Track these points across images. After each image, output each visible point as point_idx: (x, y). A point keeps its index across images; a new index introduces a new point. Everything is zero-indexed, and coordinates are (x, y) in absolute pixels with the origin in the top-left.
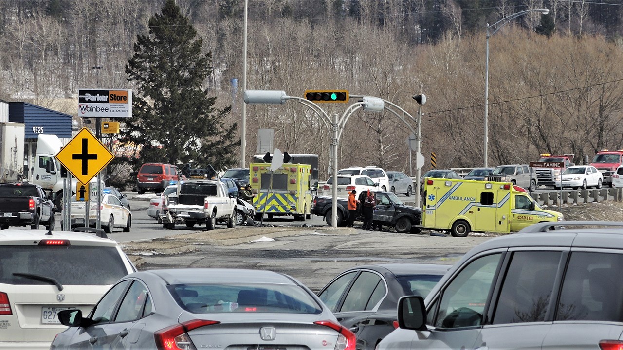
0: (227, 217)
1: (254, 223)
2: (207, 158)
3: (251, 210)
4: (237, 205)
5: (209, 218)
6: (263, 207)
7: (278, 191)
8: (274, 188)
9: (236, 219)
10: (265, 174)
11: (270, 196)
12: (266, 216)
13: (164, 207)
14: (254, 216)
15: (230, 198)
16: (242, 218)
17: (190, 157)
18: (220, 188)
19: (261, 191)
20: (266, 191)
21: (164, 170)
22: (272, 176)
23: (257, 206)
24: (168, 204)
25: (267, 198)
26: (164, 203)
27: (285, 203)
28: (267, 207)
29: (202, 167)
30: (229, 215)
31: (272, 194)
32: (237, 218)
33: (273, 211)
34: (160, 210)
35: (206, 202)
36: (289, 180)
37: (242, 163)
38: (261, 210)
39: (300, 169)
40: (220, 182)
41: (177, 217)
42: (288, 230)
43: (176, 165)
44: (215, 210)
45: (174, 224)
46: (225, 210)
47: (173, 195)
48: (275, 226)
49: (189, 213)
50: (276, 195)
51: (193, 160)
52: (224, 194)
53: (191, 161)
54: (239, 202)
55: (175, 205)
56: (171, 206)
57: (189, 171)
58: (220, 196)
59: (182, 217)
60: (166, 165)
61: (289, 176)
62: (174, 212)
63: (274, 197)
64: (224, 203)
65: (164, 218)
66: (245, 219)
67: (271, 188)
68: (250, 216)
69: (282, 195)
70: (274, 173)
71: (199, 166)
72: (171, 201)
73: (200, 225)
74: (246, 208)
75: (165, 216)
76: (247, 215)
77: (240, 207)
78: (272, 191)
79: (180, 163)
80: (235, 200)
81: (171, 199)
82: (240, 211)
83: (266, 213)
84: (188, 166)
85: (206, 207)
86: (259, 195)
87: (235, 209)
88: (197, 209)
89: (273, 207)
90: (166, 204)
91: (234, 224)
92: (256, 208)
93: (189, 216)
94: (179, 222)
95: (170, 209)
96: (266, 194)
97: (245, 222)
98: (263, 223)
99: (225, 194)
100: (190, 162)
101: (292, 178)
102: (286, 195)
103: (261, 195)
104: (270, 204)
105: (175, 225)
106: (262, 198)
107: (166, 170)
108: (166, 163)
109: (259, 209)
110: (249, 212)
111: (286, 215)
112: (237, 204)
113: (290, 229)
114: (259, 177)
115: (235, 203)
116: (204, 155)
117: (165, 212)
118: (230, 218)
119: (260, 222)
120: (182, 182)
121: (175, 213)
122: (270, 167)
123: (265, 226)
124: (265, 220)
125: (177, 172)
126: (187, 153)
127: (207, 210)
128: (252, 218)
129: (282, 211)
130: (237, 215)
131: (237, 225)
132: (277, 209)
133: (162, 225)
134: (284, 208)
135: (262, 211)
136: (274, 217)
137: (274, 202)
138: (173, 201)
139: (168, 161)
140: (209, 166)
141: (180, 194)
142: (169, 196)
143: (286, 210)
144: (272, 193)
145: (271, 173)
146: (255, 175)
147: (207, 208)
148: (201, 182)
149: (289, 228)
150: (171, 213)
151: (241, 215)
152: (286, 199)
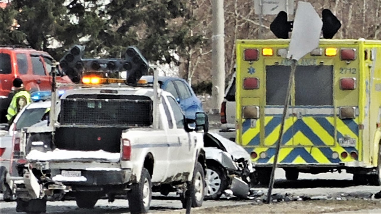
0: (179, 178)
1: (252, 193)
2: (123, 30)
3: (242, 160)
4: (205, 149)
5: (135, 183)
6: (275, 150)
7: (309, 111)
8: (300, 101)
9: (205, 185)
10: (276, 67)
11: (289, 123)
12: (280, 175)
13: (19, 157)
14: (251, 175)
15: (188, 130)
16: (219, 181)
17: (81, 29)
18: (161, 106)
19: (267, 111)
20: (279, 111)
21: (15, 64)
22: (293, 71)
23: (258, 150)
24: (29, 149)
25: (282, 128)
26: (17, 147)
27: (327, 139)
28: (283, 153)
29: (113, 55)
30: (186, 174)
31: (295, 119)
32: (208, 182)
33: (299, 161)
34: (8, 167)
35: (126, 144)
36: (336, 81)
37: (216, 42)
38: (268, 159)
39: (366, 53)
40: (159, 90)
41: (53, 183)
42: (339, 207)
43: (46, 50)
44: (149, 162)
45: (45, 200)
46: (176, 162)
47: (41, 127)
48: (306, 199)
49: (84, 173)
50: (304, 119)
51: (89, 37)
52: (170, 122)
53: (85, 39)
54: (209, 141)
55: (45, 150)
56: (36, 155)
57: (80, 66)
58: (160, 128)
59: (65, 183)
60: (19, 50)
61: (336, 72)
62: (45, 171)
63: (300, 126)
64: (174, 145)
65: (18, 185)
66: (226, 184)
67: (293, 103)
68: (239, 176)
69: (321, 120)
70: (300, 64)
71: (104, 52)
72: (34, 143)
73: (111, 200)
74: (228, 155)
75: (20, 181)
76: (231, 172)
77: (213, 153)
78: (296, 110)
79: (54, 44)
80: (199, 136)
81: (35, 137)
82: (213, 164)
83: (280, 166)
84: (76, 51)
85: (127, 156)
86: (262, 123)
87: (201, 158)
88: (104, 161)
89: (299, 151)
90: (23, 148)
91: (199, 196)
92: (253, 155)
93: (83, 179)
94: (58, 195)
95: (33, 162)
96: (279, 120)
97: (228, 191)
98: (275, 191)
99: (174, 122)
100: (80, 40)
101: (346, 76)
102: (330, 120)
103: (267, 120)
104: (289, 143)
105: (48, 203)
106: (268, 129)
107: (22, 64)
108: (21, 45)
109: (264, 156)
110: (236, 165)
111: (332, 171)
112: (206, 145)
113: (342, 206)
114: (260, 74)
115: (200, 144)
116: (116, 22)
117: (20, 170)
118: (187, 182)
119: (265, 190)
120: (62, 93)
121: (48, 173)
122: (287, 49)
123: (279, 199)
124: (280, 184)
125: (48, 68)
126: (74, 20)
127: (129, 164)
128: (246, 181)
129: (322, 160)
130: (205, 173)
131: (206, 198)
132: (307, 156)
133: (14, 205)
134: (327, 151)
135: (271, 161)
136: (302, 176)
137: (300, 139)
138: (41, 143)
139: (25, 41)
140: (131, 52)
141: (57, 124)
142: (32, 129)
143: (330, 159)
144: (294, 115)
145: (289, 64)
146: (251, 71)
147: (128, 159)
148: (111, 91)
149: (340, 202)
150: (37, 173)
151: (216, 175)
152: (331, 130)
